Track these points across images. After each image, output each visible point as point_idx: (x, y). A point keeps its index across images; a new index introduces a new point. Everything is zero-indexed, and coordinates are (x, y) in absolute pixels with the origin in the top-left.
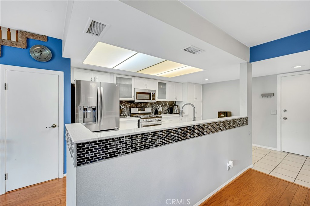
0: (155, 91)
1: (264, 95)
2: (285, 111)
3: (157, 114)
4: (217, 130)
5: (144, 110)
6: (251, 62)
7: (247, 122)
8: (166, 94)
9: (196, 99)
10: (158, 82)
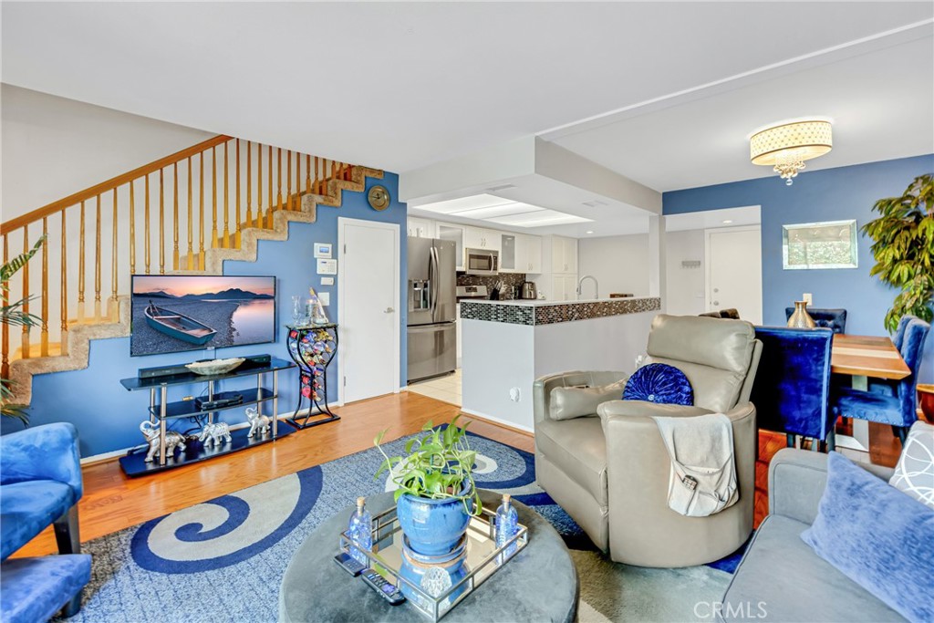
0: (497, 252)
1: (686, 264)
2: (716, 291)
3: (498, 299)
4: (625, 312)
5: (475, 290)
6: (664, 213)
7: (659, 306)
8: (513, 257)
9: (566, 269)
10: (503, 236)
